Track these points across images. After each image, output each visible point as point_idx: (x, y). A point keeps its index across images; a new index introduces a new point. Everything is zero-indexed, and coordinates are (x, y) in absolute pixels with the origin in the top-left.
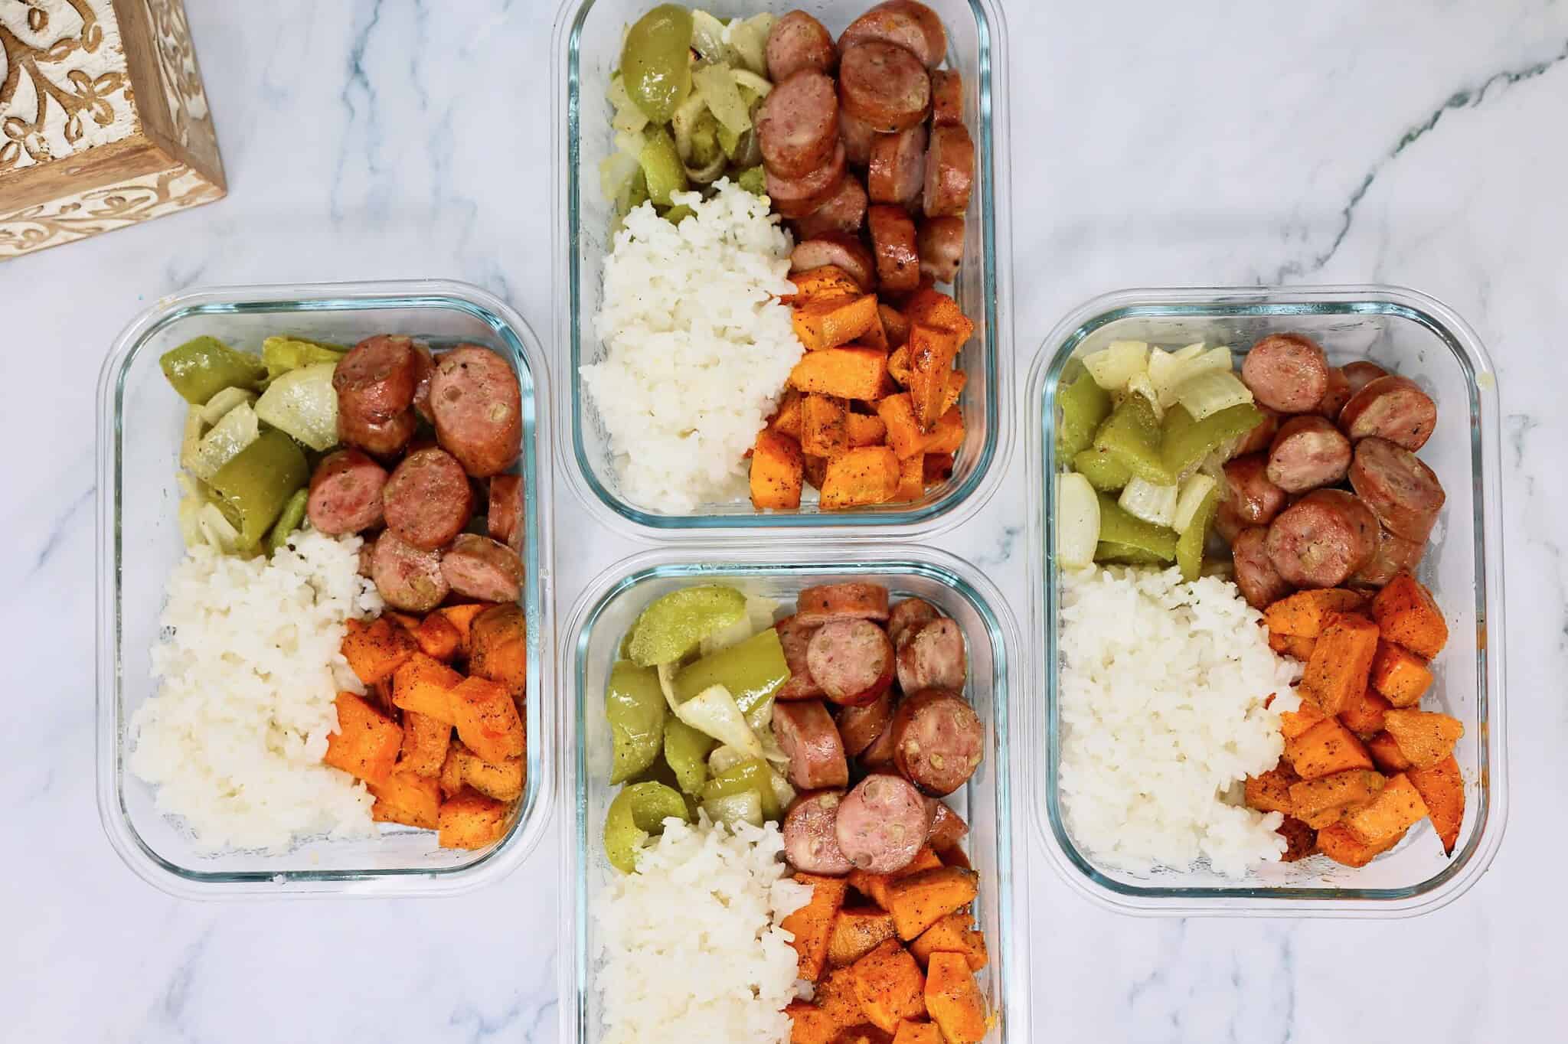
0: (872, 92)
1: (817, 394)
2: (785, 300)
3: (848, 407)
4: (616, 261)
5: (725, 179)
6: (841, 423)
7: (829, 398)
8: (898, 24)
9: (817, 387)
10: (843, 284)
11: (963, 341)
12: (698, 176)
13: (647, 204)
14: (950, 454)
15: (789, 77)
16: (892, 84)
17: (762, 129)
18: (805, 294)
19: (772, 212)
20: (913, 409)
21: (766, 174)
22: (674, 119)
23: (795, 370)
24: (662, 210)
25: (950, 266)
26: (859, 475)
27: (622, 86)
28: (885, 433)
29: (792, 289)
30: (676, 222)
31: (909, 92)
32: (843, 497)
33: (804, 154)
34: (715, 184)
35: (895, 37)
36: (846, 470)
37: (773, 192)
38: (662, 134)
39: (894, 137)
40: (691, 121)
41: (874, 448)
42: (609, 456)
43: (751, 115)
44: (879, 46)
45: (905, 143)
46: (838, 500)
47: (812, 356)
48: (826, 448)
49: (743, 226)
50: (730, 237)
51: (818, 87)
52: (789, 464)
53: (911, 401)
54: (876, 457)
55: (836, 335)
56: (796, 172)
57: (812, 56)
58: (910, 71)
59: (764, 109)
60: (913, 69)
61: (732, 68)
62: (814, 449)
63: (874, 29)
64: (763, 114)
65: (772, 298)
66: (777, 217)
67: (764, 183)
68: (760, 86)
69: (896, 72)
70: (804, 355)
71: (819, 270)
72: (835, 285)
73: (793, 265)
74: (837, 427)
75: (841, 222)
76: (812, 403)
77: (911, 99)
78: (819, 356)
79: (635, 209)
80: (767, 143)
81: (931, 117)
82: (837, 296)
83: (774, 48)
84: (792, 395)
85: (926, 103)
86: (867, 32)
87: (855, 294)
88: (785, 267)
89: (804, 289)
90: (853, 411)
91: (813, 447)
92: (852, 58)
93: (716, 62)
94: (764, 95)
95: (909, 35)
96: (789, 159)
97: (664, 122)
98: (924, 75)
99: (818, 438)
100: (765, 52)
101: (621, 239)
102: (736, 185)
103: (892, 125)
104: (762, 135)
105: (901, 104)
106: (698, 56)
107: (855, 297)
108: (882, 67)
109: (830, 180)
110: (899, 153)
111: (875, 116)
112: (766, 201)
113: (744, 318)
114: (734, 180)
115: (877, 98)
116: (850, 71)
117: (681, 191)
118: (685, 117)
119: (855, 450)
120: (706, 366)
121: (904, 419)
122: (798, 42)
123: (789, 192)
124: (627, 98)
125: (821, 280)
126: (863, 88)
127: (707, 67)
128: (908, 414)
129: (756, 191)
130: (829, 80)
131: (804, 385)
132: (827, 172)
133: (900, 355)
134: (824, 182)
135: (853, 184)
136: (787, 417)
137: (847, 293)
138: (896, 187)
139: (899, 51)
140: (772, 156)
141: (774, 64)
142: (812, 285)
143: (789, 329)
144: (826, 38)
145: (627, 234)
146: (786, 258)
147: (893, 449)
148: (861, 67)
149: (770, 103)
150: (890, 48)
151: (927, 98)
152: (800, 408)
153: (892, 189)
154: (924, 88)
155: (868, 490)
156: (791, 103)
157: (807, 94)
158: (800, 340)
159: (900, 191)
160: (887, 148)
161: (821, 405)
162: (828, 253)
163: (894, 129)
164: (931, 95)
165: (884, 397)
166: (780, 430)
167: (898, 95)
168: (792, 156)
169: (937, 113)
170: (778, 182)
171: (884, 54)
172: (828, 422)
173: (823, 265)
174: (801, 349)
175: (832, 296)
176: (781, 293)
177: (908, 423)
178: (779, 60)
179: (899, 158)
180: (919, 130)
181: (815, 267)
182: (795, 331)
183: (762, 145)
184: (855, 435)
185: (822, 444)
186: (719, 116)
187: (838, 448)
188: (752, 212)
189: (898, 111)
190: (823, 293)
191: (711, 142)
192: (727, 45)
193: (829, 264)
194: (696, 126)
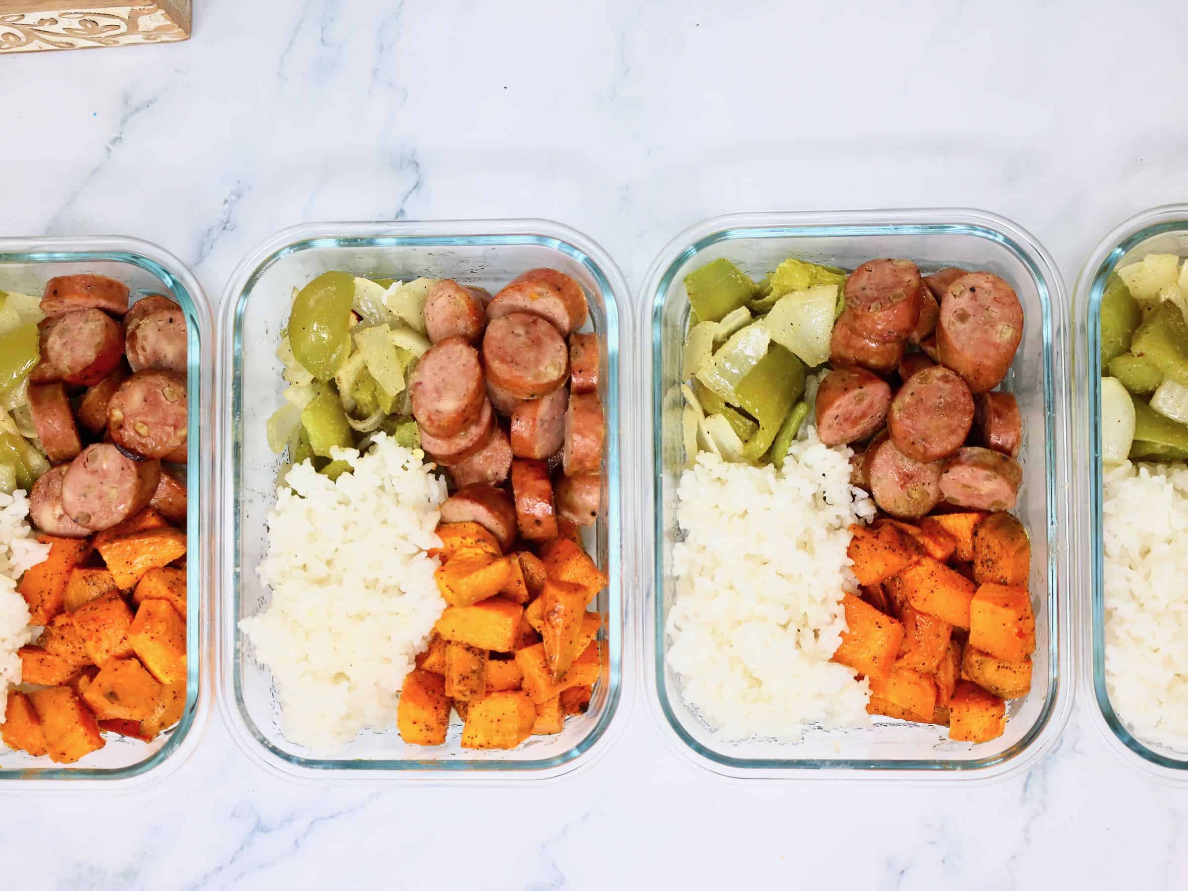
0: (511, 365)
1: (458, 643)
2: (431, 554)
3: (487, 654)
5: (383, 434)
6: (479, 673)
7: (469, 648)
8: (541, 295)
9: (457, 637)
10: (482, 544)
12: (359, 426)
13: (307, 460)
15: (440, 344)
16: (531, 355)
17: (414, 391)
18: (451, 548)
19: (425, 463)
20: (546, 660)
21: (419, 430)
22: (336, 378)
23: (437, 622)
24: (321, 463)
25: (588, 516)
26: (495, 720)
27: (289, 347)
28: (522, 679)
29: (438, 543)
30: (333, 478)
31: (547, 362)
33: (448, 421)
34: (373, 438)
35: (538, 306)
36: (484, 714)
37: (426, 447)
38: (327, 392)
39: (533, 403)
40: (352, 379)
41: (511, 694)
43: (406, 376)
44: (524, 317)
45: (545, 408)
46: (477, 741)
47: (452, 610)
48: (465, 696)
49: (398, 477)
50: (388, 487)
51: (465, 355)
52: (431, 708)
53: (544, 653)
54: (510, 704)
55: (473, 595)
56: (448, 432)
57: (461, 325)
58: (550, 342)
59: (416, 374)
60: (553, 339)
61: (392, 329)
62: (456, 695)
63: (519, 300)
64: (415, 377)
65: (421, 550)
66: (432, 466)
67: (417, 438)
68: (414, 346)
69: (536, 343)
70: (445, 609)
71: (464, 524)
72: (474, 545)
73: (442, 515)
74: (474, 677)
75: (489, 472)
76: (454, 650)
77: (549, 370)
78: (457, 610)
79: (296, 466)
80: (419, 406)
81: (569, 382)
82: (476, 554)
83: (430, 311)
84: (436, 640)
85: (563, 373)
86: (512, 302)
87: (493, 555)
88: (434, 519)
89: (449, 545)
90: (491, 659)
91: (454, 690)
92: (496, 330)
93: (378, 323)
94: (419, 356)
95: (551, 305)
96: (436, 423)
97: (329, 378)
98: (563, 345)
99: (458, 687)
100: (422, 313)
101: (284, 494)
102: (392, 439)
103: (532, 393)
104: (414, 397)
105: (537, 376)
106: (360, 318)
107: (494, 558)
108: (523, 339)
109: (476, 439)
110: (538, 419)
111: (514, 385)
112: (421, 454)
113: (395, 569)
114: (391, 433)
115: (516, 370)
116: (494, 343)
117: (342, 447)
118: (346, 377)
119: (493, 695)
121: (536, 671)
122: (450, 310)
123: (441, 447)
124: (293, 357)
125: (463, 538)
126: (503, 361)
127: (368, 329)
128: (541, 666)
129: (411, 445)
130: (474, 352)
131: (446, 635)
132: (475, 431)
133: (535, 609)
134: (472, 440)
135: (502, 438)
136: (432, 661)
137: (486, 552)
138: (537, 447)
139: (540, 320)
140: (422, 418)
141: (431, 326)
142: (457, 541)
143: (433, 583)
145: (289, 489)
146: (435, 510)
147: (528, 695)
148: (503, 338)
149: (422, 367)
150: (532, 317)
151: (564, 367)
152: (445, 652)
153: (532, 450)
154: (562, 360)
155: (504, 734)
156: (440, 369)
157: (454, 363)
158: (442, 596)
159: (539, 451)
160: (528, 411)
161: (462, 655)
162: (471, 511)
163: (532, 396)
164: (569, 363)
165: (520, 649)
166: (428, 672)
167: (536, 366)
168: (439, 420)
169: (574, 380)
170: (430, 438)
171: (526, 325)
172: (467, 672)
173: (468, 522)
174: (443, 605)
175: (473, 555)
176: (428, 548)
177: (540, 674)
178: (434, 323)
179: (538, 423)
180: (558, 395)
181: (462, 522)
182: (439, 587)
183: (414, 407)
184: (494, 681)
185: (460, 692)
186: (377, 378)
187: (476, 697)
188: (407, 465)
189: (534, 382)
190: (465, 550)
191: (370, 398)
192: (387, 306)
193: (474, 521)
194: (356, 385)
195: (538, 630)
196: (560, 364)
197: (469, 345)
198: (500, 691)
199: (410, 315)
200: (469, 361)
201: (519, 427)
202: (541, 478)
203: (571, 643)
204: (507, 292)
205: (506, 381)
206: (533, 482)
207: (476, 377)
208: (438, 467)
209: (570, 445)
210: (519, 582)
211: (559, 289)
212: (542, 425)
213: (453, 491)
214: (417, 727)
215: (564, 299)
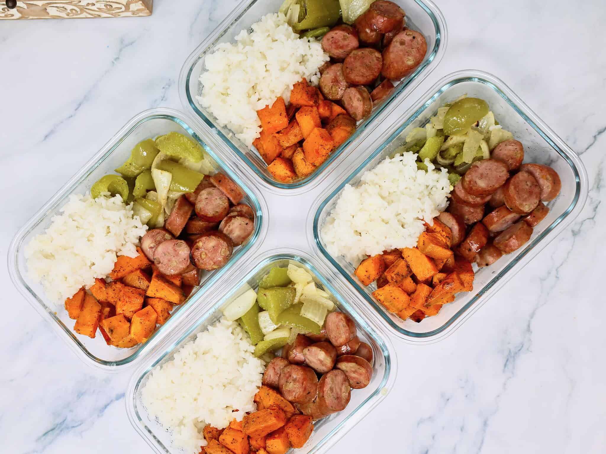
0: (516, 192)
1: (406, 261)
2: (426, 225)
3: (412, 274)
4: (390, 162)
5: (447, 170)
6: (404, 277)
7: (408, 266)
8: (547, 179)
9: (408, 259)
10: (448, 239)
12: (440, 159)
13: (416, 155)
14: (425, 316)
16: (526, 196)
17: (473, 168)
18: (434, 229)
19: (450, 193)
20: (429, 296)
21: (460, 181)
22: (450, 137)
23: (407, 248)
24: (419, 160)
25: (484, 264)
26: (393, 297)
27: (446, 111)
28: (413, 293)
29: (432, 224)
30: (419, 168)
31: (528, 203)
32: (382, 298)
33: (477, 189)
34: (442, 168)
35: (542, 181)
36: (391, 292)
37: (456, 188)
38: (442, 138)
39: (509, 211)
40: (455, 142)
41: (406, 294)
42: (329, 214)
43: (474, 160)
44: (533, 180)
45: (510, 216)
46: (379, 297)
47: (417, 250)
48: (392, 280)
49: (437, 188)
50: (430, 187)
51: (502, 173)
52: (376, 272)
53: (431, 292)
54: (404, 298)
55: (429, 252)
56: (469, 191)
57: (510, 161)
59: (480, 162)
60: (536, 197)
61: (483, 139)
63: (537, 173)
64: (478, 163)
65: (422, 220)
66: (450, 196)
67: (456, 183)
68: (485, 152)
69: (531, 193)
70: (414, 247)
71: (445, 226)
72: (445, 237)
73: (439, 216)
74: (401, 277)
75: (466, 217)
76: (402, 263)
77: (526, 206)
78: (418, 252)
79: (411, 152)
80: (470, 174)
81: (527, 216)
82: (442, 240)
83: (503, 146)
84: (398, 253)
85: (529, 212)
86: (534, 171)
87: (448, 246)
88: (437, 214)
89: (434, 227)
90: (411, 277)
91: (389, 275)
92: (522, 176)
93: (481, 132)
94: (484, 158)
95: (546, 185)
96: (471, 186)
97: (447, 134)
98: (538, 202)
99: (393, 275)
100: (498, 144)
101: (398, 157)
102: (448, 175)
104: (471, 169)
105: (521, 205)
106: (477, 125)
107: (446, 247)
108: (528, 187)
109: (476, 203)
111: (510, 200)
112: (452, 188)
113: (409, 218)
114: (449, 172)
115: (516, 196)
116: (517, 179)
117: (430, 160)
118: (454, 140)
119: (400, 289)
120: (383, 221)
121: (423, 296)
122: (511, 153)
123: (461, 194)
124: (443, 116)
125: (442, 230)
126: (515, 188)
127: (476, 131)
128: (426, 296)
129: (452, 183)
130: (508, 175)
131: (405, 255)
132: (478, 199)
133: (442, 276)
134: (474, 202)
135: (482, 210)
136: (390, 258)
137: (446, 243)
138: (494, 226)
139: (538, 187)
140: (467, 179)
141: (497, 151)
142: (438, 229)
143: (418, 235)
144: (521, 160)
145: (402, 158)
146: (439, 212)
147: (411, 300)
148: (521, 181)
149: (483, 163)
150: (536, 183)
151: (531, 210)
152: (397, 259)
153: (491, 225)
154: (533, 207)
155: (391, 305)
156: (490, 169)
157: (497, 172)
158: (417, 242)
159: (493, 228)
160: (504, 212)
161: (404, 266)
163: (511, 209)
164: (533, 210)
165: (424, 284)
166: (385, 260)
167: (523, 201)
168: (473, 186)
169: (529, 217)
170: (461, 187)
171: (532, 184)
172: (401, 273)
173: (448, 226)
174: (415, 245)
175: (441, 239)
176: (427, 222)
177: (423, 298)
178: (500, 151)
179: (504, 219)
180: (518, 217)
181: (445, 224)
182: (419, 238)
183: (468, 172)
184: (404, 285)
185: (392, 278)
186: (464, 150)
187: (395, 284)
188: (444, 188)
189: (518, 206)
190: (439, 235)
191: (454, 154)
192: (489, 131)
193: (450, 228)
194: (455, 146)
195: (434, 283)
196: (531, 208)
197: (508, 172)
198: (403, 289)
199: (494, 141)
200: (502, 177)
202: (485, 237)
204: (536, 166)
205: (509, 196)
206: (481, 236)
207: (501, 184)
208: (450, 198)
209: (508, 237)
210: (443, 262)
211: (554, 183)
213: (449, 210)
214: (366, 273)
215: (552, 188)
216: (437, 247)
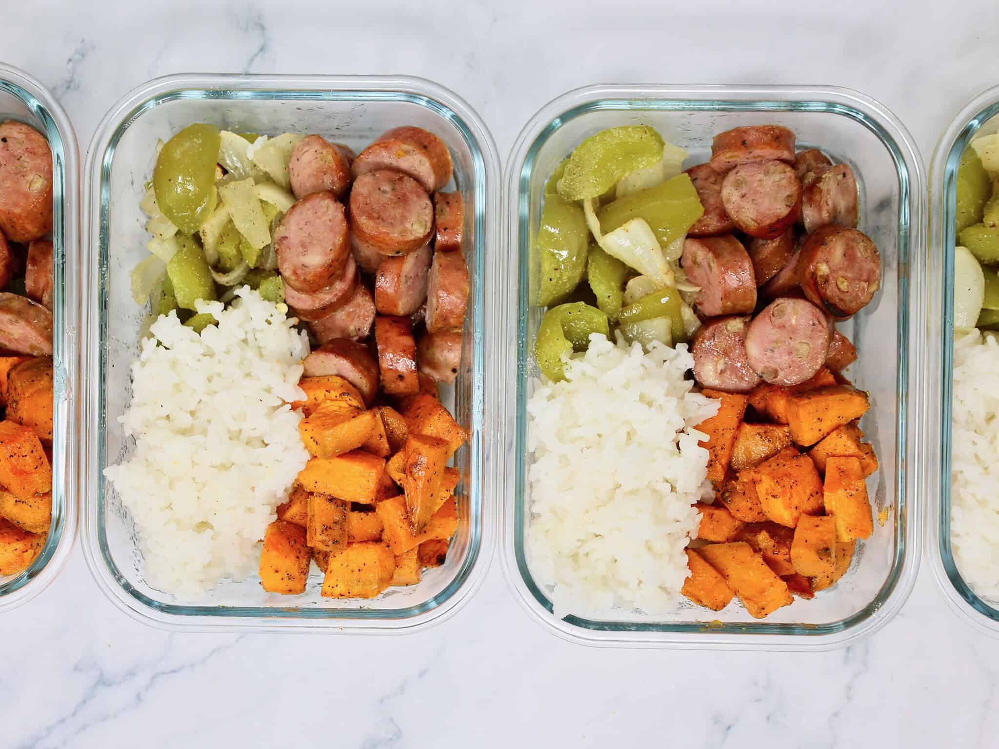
0: (378, 221)
1: (320, 495)
2: (294, 407)
3: (350, 506)
5: (247, 287)
6: (341, 523)
7: (331, 499)
8: (407, 153)
9: (320, 489)
10: (346, 397)
11: (455, 448)
12: (223, 279)
13: (173, 312)
14: (446, 539)
15: (307, 198)
16: (397, 212)
17: (279, 245)
18: (314, 401)
19: (289, 318)
20: (407, 512)
21: (284, 285)
22: (201, 232)
23: (301, 473)
24: (186, 315)
25: (449, 373)
26: (356, 570)
27: (154, 199)
28: (382, 531)
29: (302, 396)
30: (198, 331)
31: (413, 219)
32: (341, 589)
33: (316, 274)
34: (237, 292)
35: (404, 164)
36: (345, 565)
37: (290, 301)
38: (190, 244)
39: (399, 259)
40: (216, 233)
41: (371, 545)
43: (271, 230)
44: (389, 174)
45: (409, 264)
46: (337, 591)
47: (315, 462)
48: (327, 546)
49: (262, 331)
50: (250, 338)
51: (331, 211)
52: (293, 558)
53: (405, 505)
54: (371, 555)
55: (337, 447)
56: (313, 287)
57: (327, 180)
58: (415, 199)
59: (281, 228)
60: (418, 196)
61: (256, 183)
62: (317, 545)
63: (385, 157)
64: (281, 231)
65: (284, 403)
66: (294, 321)
67: (281, 292)
68: (279, 201)
69: (402, 200)
70: (309, 461)
71: (327, 378)
72: (338, 398)
73: (305, 370)
74: (337, 527)
75: (352, 328)
76: (317, 502)
77: (415, 227)
78: (320, 462)
80: (284, 260)
81: (434, 239)
82: (340, 407)
84: (298, 491)
85: (428, 230)
86: (378, 159)
87: (358, 408)
88: (297, 373)
89: (313, 398)
90: (352, 511)
91: (317, 540)
92: (363, 186)
93: (243, 178)
94: (285, 211)
95: (417, 163)
96: (302, 278)
97: (193, 232)
98: (429, 202)
99: (320, 538)
100: (287, 168)
101: (149, 345)
102: (256, 293)
103: (397, 250)
104: (280, 251)
105: (404, 232)
106: (225, 172)
107: (358, 411)
108: (389, 196)
109: (340, 294)
110: (403, 275)
111: (380, 242)
112: (284, 309)
113: (258, 422)
114: (254, 287)
115: (383, 226)
116: (360, 199)
117: (204, 299)
118: (210, 230)
119: (354, 545)
121: (398, 522)
122: (315, 165)
123: (305, 302)
124: (157, 209)
125: (327, 391)
126: (370, 217)
127: (233, 183)
128: (402, 518)
129: (275, 299)
130: (340, 207)
131: (309, 486)
132: (340, 287)
133: (397, 461)
134: (336, 295)
135: (365, 294)
136: (293, 512)
137: (350, 406)
138: (400, 304)
139: (406, 178)
140: (287, 273)
141: (296, 184)
142: (320, 394)
143: (297, 436)
145: (154, 340)
146: (298, 364)
147: (388, 546)
148: (370, 194)
149: (288, 222)
150: (398, 175)
151: (429, 225)
152: (307, 503)
153: (396, 306)
154: (427, 216)
155: (364, 584)
156: (306, 224)
157: (319, 218)
158: (305, 448)
159: (402, 307)
160: (393, 267)
161: (324, 506)
162: (335, 365)
163: (398, 252)
164: (434, 221)
165: (381, 500)
166: (289, 523)
167: (402, 223)
168: (305, 274)
169: (439, 237)
170: (295, 293)
171: (392, 182)
172: (330, 523)
173: (331, 376)
174: (307, 456)
175: (337, 408)
176: (292, 401)
177: (401, 524)
178: (299, 178)
179: (403, 279)
180: (422, 253)
181: (325, 376)
182: (303, 439)
183: (279, 261)
184: (354, 532)
185: (323, 542)
186: (242, 231)
187: (338, 546)
188: (270, 319)
189: (400, 239)
190: (329, 403)
191: (235, 252)
192: (252, 161)
193: (337, 375)
194: (221, 239)
195: (399, 483)
196: (426, 222)
197: (336, 201)
198: (361, 542)
199: (276, 170)
200: (335, 217)
201: (385, 283)
202: (403, 334)
203: (432, 495)
204: (373, 149)
205: (373, 238)
206: (396, 338)
207: (343, 232)
208: (301, 321)
209: (434, 301)
210: (381, 436)
211: (425, 147)
212: (406, 282)
213: (315, 346)
214: (279, 576)
215: (430, 157)
216: (338, 428)
